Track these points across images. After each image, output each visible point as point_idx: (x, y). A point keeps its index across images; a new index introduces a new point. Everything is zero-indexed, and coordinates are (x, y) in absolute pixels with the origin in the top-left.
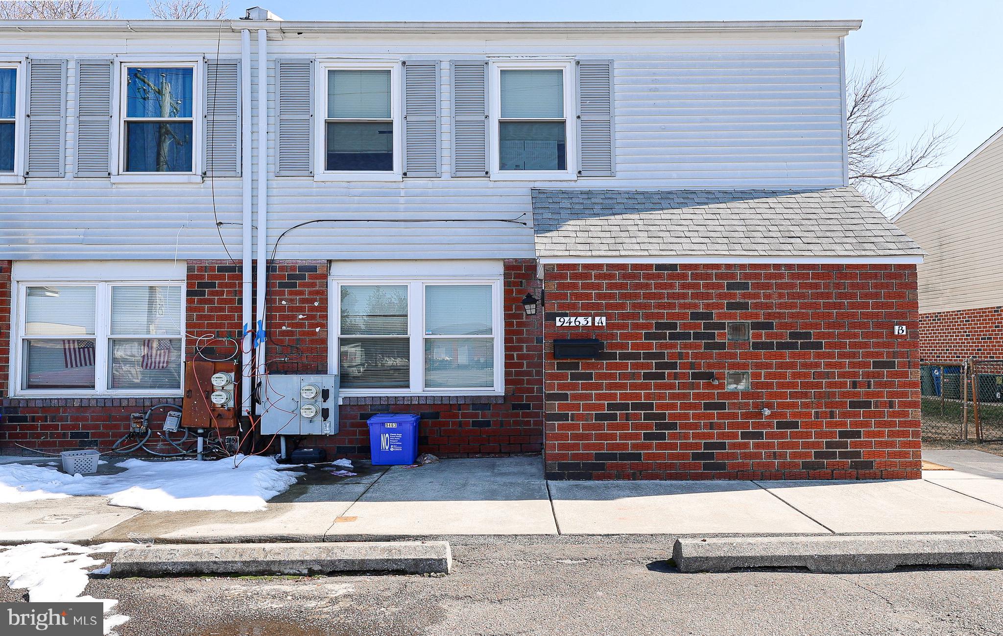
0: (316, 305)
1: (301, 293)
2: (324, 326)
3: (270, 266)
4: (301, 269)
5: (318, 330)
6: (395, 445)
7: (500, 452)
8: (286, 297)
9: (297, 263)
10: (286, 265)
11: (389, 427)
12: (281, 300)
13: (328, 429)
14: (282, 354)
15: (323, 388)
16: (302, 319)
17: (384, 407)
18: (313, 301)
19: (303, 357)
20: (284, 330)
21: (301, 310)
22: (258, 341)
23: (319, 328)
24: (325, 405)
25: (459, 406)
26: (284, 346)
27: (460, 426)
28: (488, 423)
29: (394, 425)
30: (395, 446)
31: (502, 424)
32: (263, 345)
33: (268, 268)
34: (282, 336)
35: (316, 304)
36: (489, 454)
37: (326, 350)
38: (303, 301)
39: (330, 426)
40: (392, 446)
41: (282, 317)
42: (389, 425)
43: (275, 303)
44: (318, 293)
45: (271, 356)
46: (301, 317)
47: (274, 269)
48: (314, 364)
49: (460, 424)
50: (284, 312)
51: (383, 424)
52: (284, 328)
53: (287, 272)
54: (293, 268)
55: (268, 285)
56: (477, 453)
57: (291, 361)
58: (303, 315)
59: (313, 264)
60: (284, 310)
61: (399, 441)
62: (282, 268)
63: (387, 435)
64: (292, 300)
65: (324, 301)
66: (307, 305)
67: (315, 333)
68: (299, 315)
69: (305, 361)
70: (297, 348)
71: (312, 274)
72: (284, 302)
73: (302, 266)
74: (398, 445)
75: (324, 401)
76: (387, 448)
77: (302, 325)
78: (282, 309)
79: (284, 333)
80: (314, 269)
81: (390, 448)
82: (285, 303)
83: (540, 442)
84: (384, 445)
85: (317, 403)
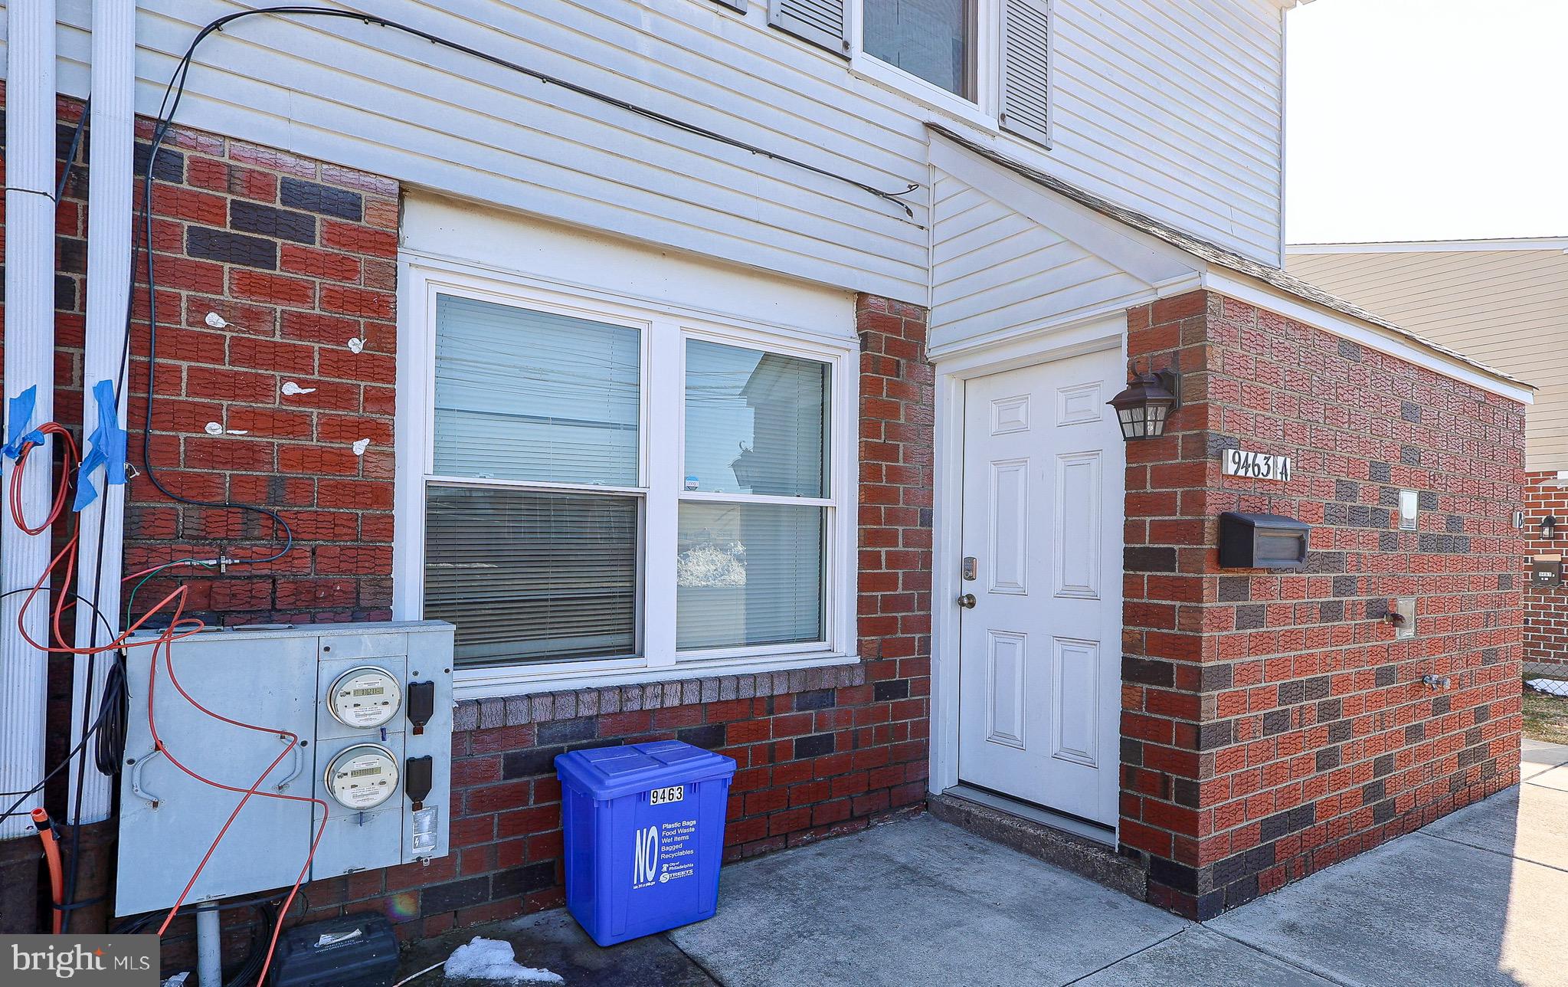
0: (356, 350)
1: (296, 292)
2: (382, 434)
3: (152, 148)
4: (294, 192)
5: (360, 447)
6: (675, 860)
7: (853, 818)
8: (227, 297)
9: (276, 165)
10: (226, 159)
11: (660, 801)
12: (204, 308)
13: (425, 837)
14: (201, 539)
15: (412, 679)
16: (297, 399)
17: (581, 726)
18: (342, 332)
19: (295, 554)
20: (214, 442)
21: (293, 361)
22: (96, 477)
23: (367, 441)
24: (418, 747)
25: (770, 703)
26: (210, 505)
27: (772, 759)
28: (826, 744)
29: (677, 793)
30: (673, 866)
31: (855, 739)
32: (117, 492)
33: (141, 157)
34: (204, 463)
35: (355, 346)
36: (829, 826)
37: (386, 528)
38: (299, 325)
39: (434, 825)
40: (665, 867)
41: (204, 382)
42: (660, 797)
43: (173, 314)
44: (360, 302)
45: (151, 549)
46: (291, 389)
47: (170, 166)
48: (341, 581)
49: (772, 753)
50: (214, 360)
51: (643, 796)
52: (214, 429)
53: (231, 192)
54: (258, 183)
55: (141, 231)
56: (805, 830)
57: (245, 571)
58: (301, 383)
59: (345, 184)
60: (216, 354)
61: (686, 845)
62: (208, 172)
63: (654, 831)
64: (251, 317)
65: (384, 338)
66: (317, 346)
67: (347, 460)
68: (284, 380)
69: (307, 570)
70: (271, 516)
71: (340, 225)
72: (214, 319)
73: (301, 185)
74: (683, 860)
75: (418, 731)
76: (651, 875)
77: (294, 425)
78: (208, 345)
79: (213, 451)
80: (351, 206)
81: (659, 873)
82: (221, 323)
83: (921, 777)
84: (644, 870)
85: (387, 742)
